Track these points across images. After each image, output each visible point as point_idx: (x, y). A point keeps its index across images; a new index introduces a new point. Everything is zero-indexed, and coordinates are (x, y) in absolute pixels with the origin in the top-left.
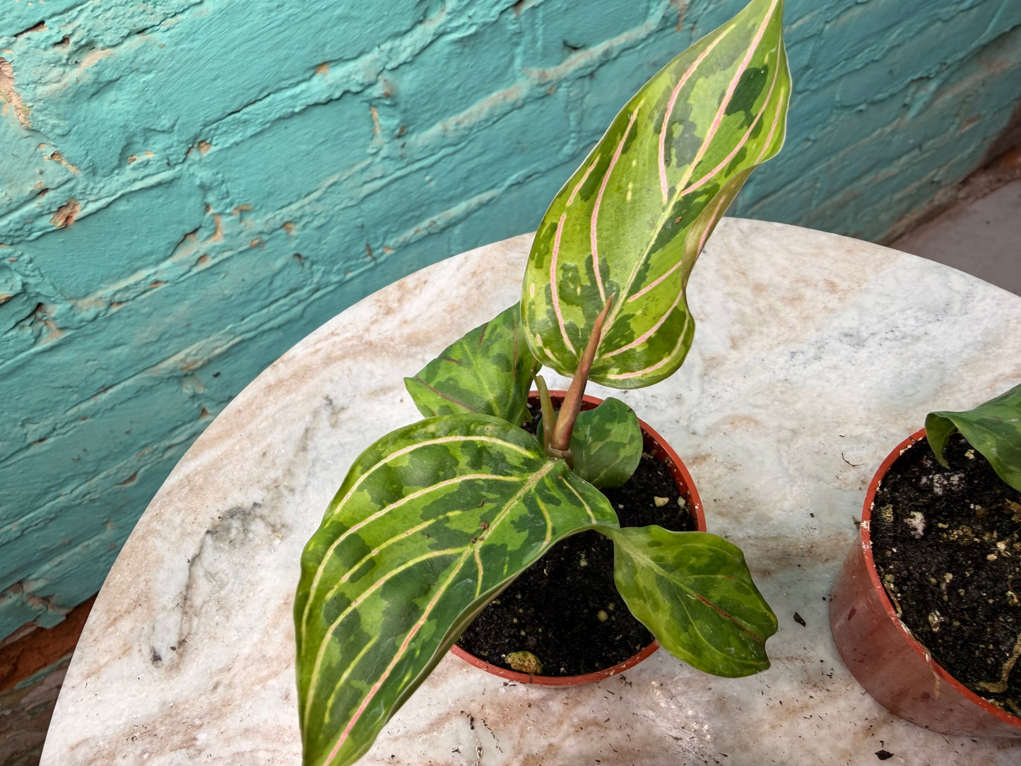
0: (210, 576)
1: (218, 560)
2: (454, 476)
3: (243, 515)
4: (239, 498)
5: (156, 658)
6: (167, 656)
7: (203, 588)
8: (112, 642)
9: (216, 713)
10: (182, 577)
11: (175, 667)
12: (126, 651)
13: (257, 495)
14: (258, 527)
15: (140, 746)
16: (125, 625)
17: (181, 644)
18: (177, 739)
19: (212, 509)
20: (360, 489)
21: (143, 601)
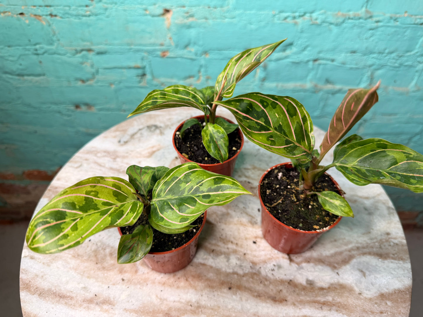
0: (141, 134)
1: (145, 132)
2: (188, 97)
3: (156, 127)
4: (158, 124)
5: (119, 142)
6: (122, 143)
7: (138, 135)
8: (113, 134)
9: (124, 157)
10: (135, 131)
11: (122, 145)
12: (115, 137)
13: (162, 125)
14: (158, 131)
15: (105, 154)
16: (118, 133)
17: (126, 142)
18: (113, 157)
19: (152, 122)
20: (172, 89)
21: (125, 131)
